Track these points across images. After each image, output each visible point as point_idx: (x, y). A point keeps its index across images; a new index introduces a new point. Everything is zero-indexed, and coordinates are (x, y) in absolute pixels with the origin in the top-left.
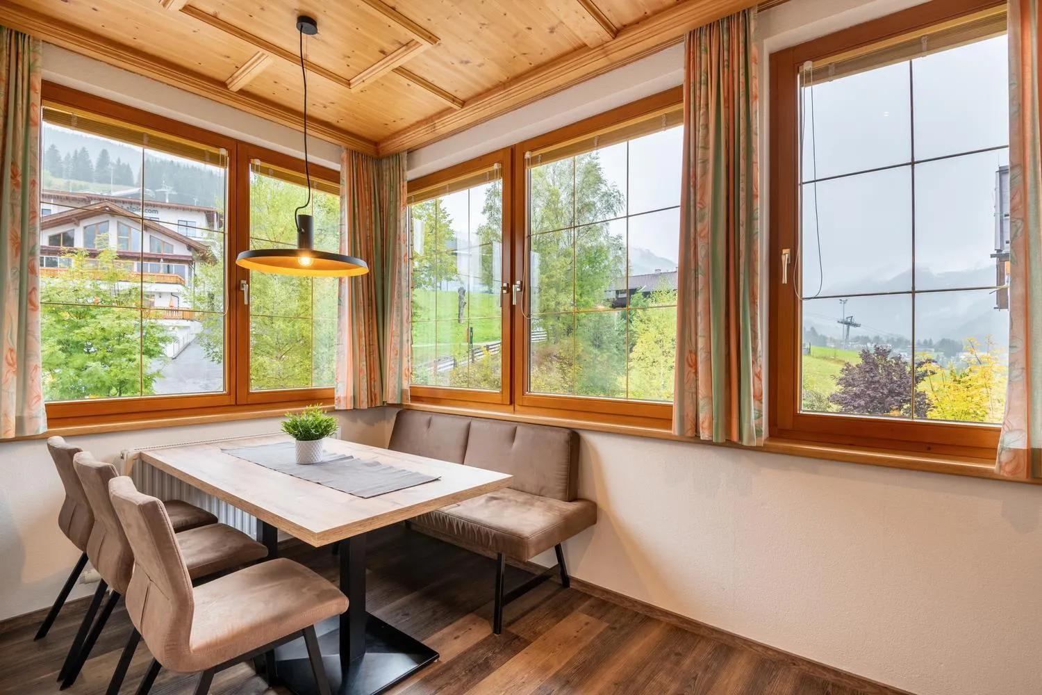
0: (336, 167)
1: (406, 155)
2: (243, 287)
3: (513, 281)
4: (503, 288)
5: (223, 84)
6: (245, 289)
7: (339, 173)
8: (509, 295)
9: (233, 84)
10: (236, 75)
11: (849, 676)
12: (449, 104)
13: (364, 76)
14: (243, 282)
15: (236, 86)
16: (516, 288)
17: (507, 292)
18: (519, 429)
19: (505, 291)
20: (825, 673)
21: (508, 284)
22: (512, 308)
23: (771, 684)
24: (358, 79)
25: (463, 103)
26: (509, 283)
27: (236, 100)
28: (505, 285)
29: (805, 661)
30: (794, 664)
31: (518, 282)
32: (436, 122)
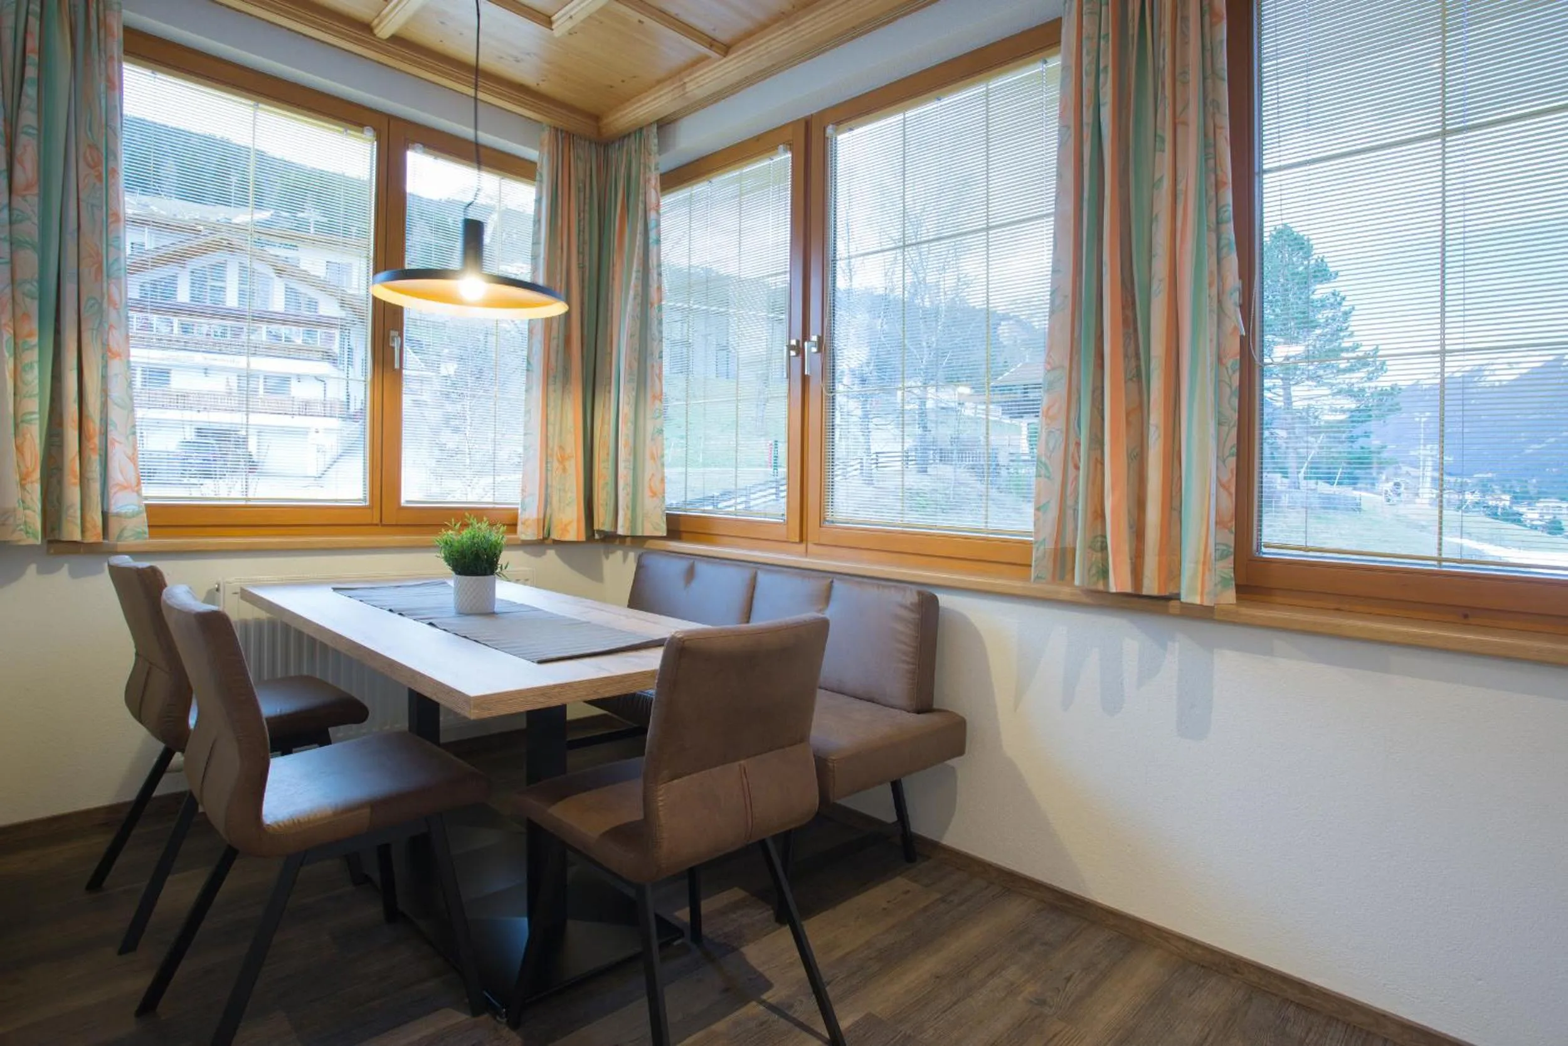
0: (531, 154)
1: (655, 130)
2: (393, 341)
3: (806, 336)
4: (790, 348)
5: (366, 28)
6: (396, 345)
7: (534, 163)
8: (799, 359)
9: (382, 25)
10: (384, 12)
11: (1325, 994)
12: (703, 50)
13: (572, 9)
14: (393, 333)
15: (385, 31)
16: (810, 348)
17: (797, 355)
18: (837, 585)
19: (793, 353)
20: (1285, 987)
21: (798, 342)
22: (805, 380)
23: (1192, 997)
24: (563, 16)
25: (726, 49)
26: (801, 339)
27: (386, 52)
28: (793, 342)
29: (1253, 966)
30: (1236, 971)
31: (814, 338)
32: (686, 80)
